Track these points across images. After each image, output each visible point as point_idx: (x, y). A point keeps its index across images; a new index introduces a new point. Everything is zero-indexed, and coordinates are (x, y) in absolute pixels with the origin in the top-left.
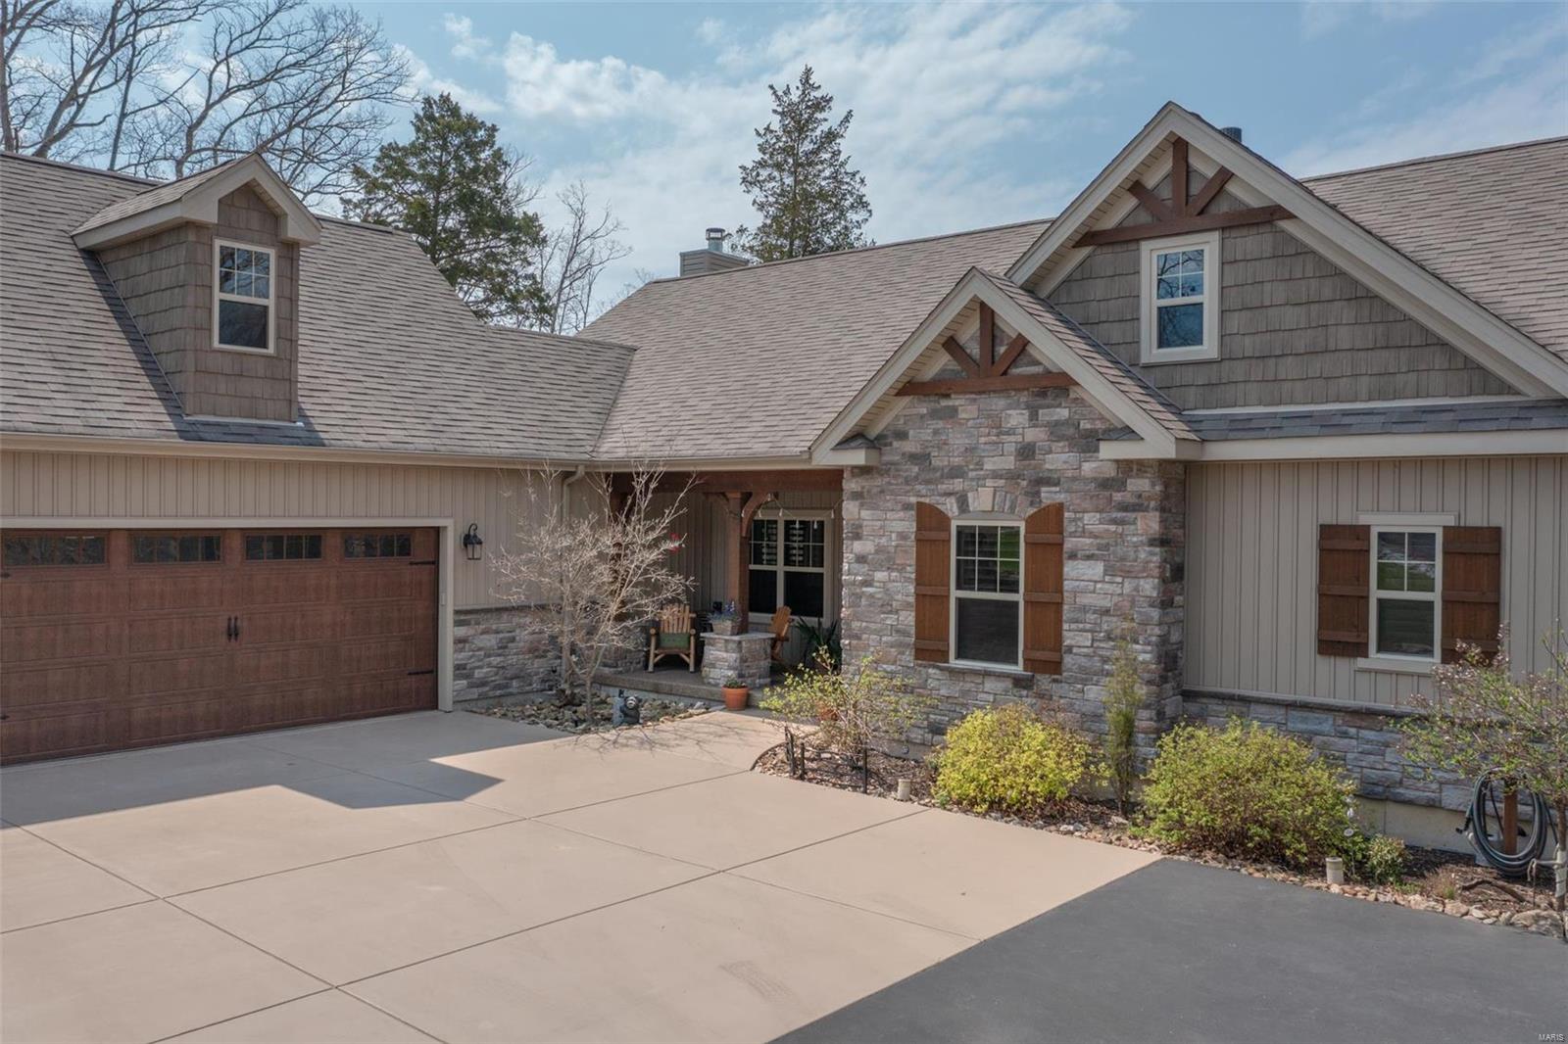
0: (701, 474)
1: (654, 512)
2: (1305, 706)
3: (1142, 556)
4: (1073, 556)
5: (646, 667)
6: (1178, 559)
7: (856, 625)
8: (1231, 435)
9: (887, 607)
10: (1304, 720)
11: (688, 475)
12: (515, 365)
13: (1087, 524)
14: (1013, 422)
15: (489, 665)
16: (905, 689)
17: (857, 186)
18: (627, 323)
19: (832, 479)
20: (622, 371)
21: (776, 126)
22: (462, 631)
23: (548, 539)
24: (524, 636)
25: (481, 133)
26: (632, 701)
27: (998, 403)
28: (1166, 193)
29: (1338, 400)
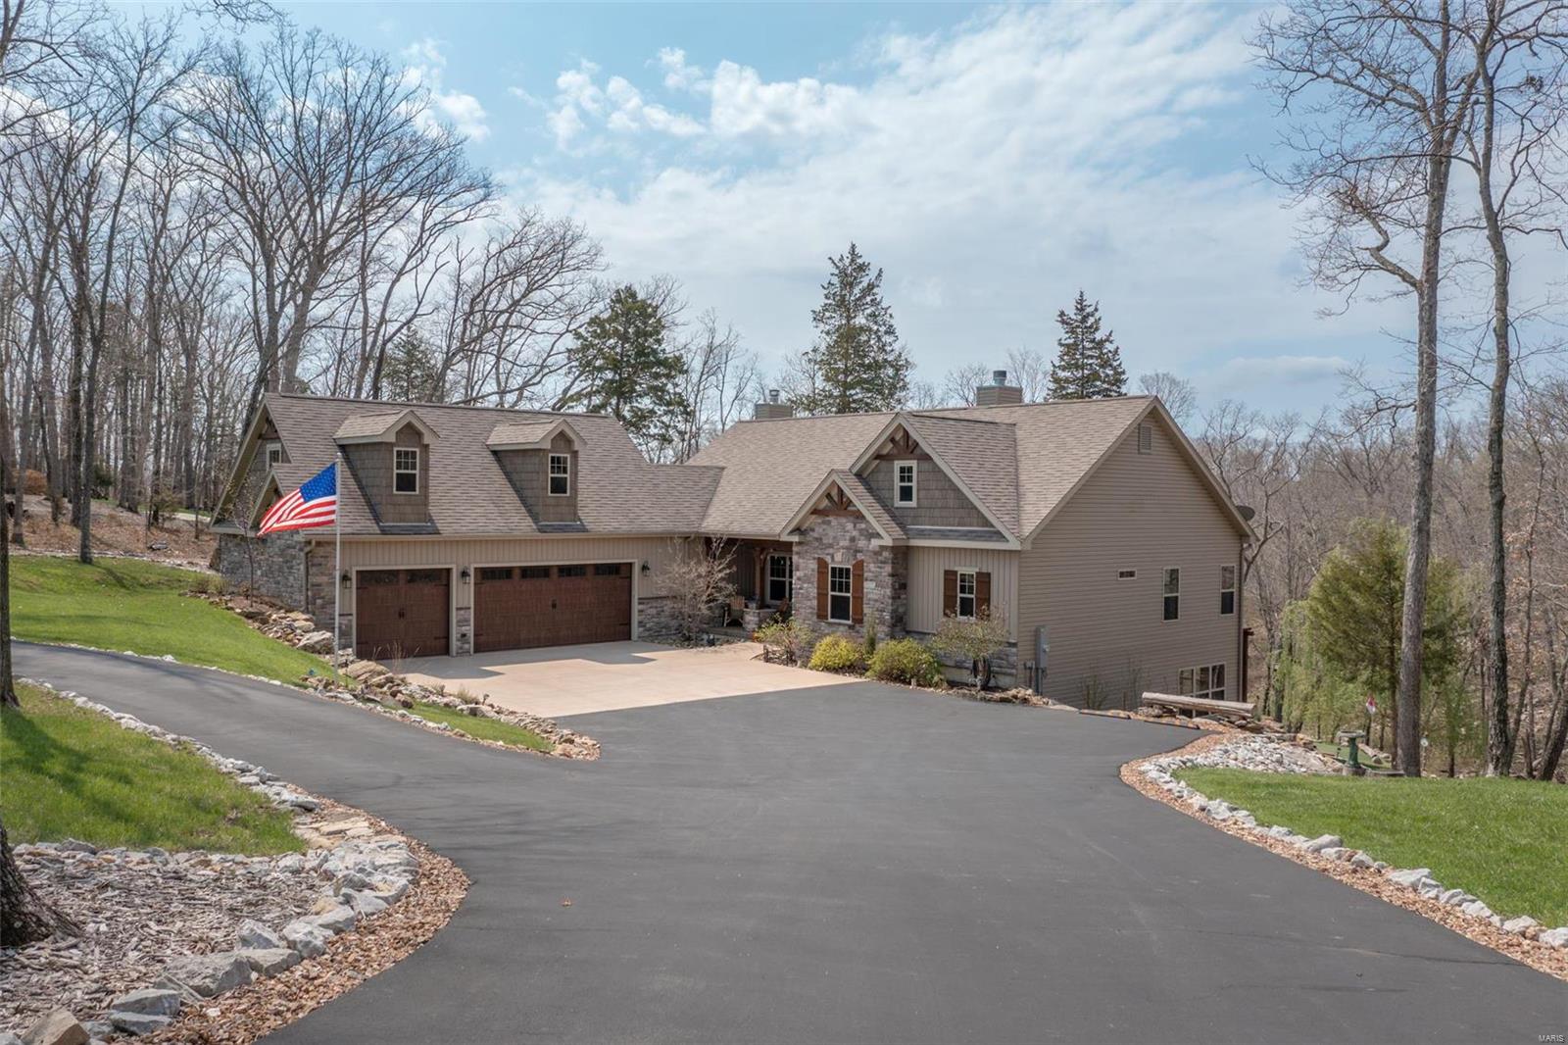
0: (743, 540)
1: (722, 556)
3: (887, 580)
4: (867, 580)
6: (903, 582)
7: (797, 605)
8: (919, 537)
9: (808, 598)
11: (737, 540)
12: (664, 485)
13: (871, 568)
14: (848, 528)
15: (653, 622)
16: (808, 630)
17: (888, 319)
18: (723, 449)
19: (790, 544)
20: (716, 481)
21: (835, 280)
22: (641, 607)
23: (677, 569)
24: (667, 610)
25: (649, 310)
26: (711, 638)
27: (843, 520)
28: (901, 443)
29: (950, 525)
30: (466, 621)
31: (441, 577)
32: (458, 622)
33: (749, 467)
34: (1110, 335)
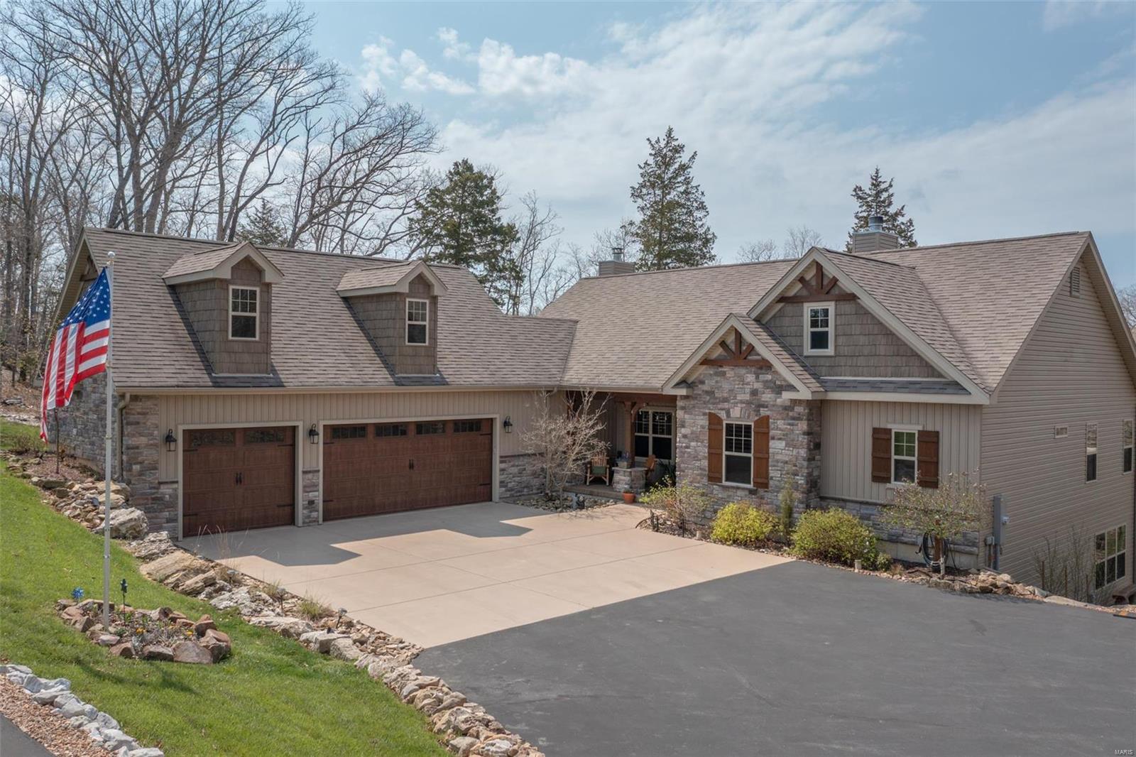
0: (613, 393)
1: (591, 411)
2: (867, 503)
3: (800, 439)
4: (773, 438)
5: (586, 482)
6: (817, 441)
7: (682, 465)
8: (838, 389)
9: (696, 458)
10: (867, 509)
11: (606, 393)
12: (522, 337)
13: (779, 425)
14: (749, 380)
15: (514, 481)
16: (703, 495)
17: (700, 196)
18: (572, 304)
19: (673, 399)
20: (572, 334)
21: (651, 161)
22: (503, 466)
23: (544, 426)
24: (529, 469)
25: (485, 181)
26: (581, 499)
27: (742, 371)
28: (814, 283)
29: (880, 376)
30: (314, 486)
31: (284, 438)
32: (304, 487)
33: (604, 320)
34: (902, 208)
